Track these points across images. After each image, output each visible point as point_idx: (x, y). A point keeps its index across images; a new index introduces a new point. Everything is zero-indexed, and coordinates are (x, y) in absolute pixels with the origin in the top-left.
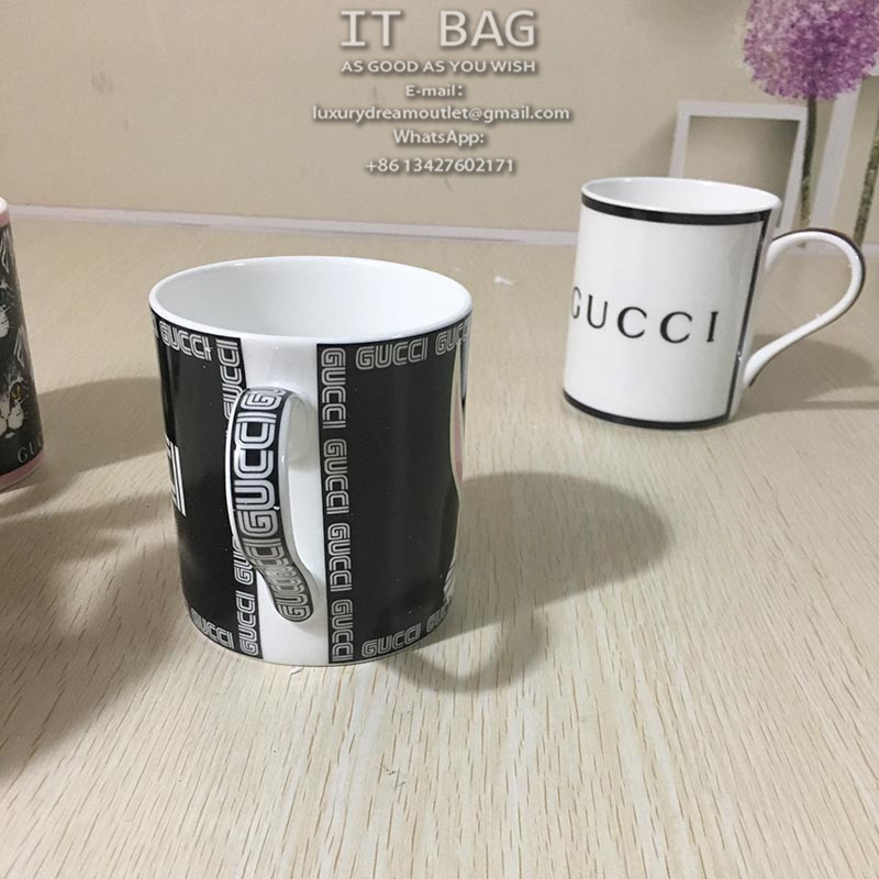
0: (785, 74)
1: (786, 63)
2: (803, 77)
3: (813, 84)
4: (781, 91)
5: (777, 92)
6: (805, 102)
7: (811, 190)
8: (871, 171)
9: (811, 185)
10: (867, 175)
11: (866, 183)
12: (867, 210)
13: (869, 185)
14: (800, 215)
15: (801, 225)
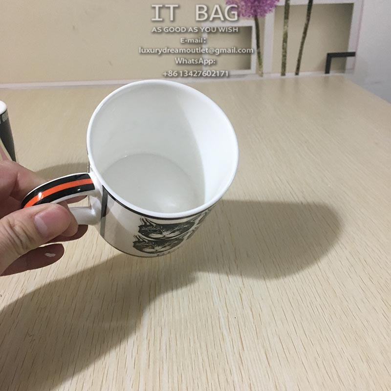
0: (243, 8)
2: (251, 8)
3: (255, 11)
4: (243, 15)
5: (241, 15)
6: (253, 18)
8: (285, 44)
9: (261, 51)
10: (283, 45)
11: (283, 49)
12: (285, 59)
13: (285, 49)
14: (258, 63)
15: (260, 68)
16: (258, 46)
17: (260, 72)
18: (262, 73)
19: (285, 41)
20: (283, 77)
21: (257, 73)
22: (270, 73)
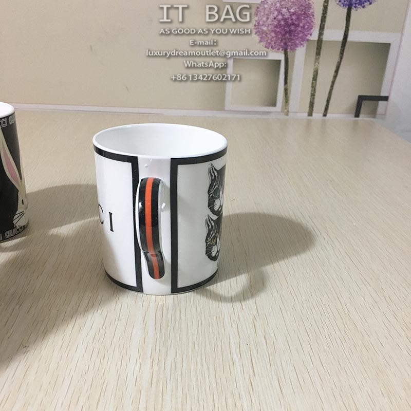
0: (273, 39)
1: (273, 34)
2: (281, 41)
3: (285, 44)
4: (272, 47)
5: (270, 47)
6: (283, 52)
7: (289, 90)
8: (314, 82)
9: (288, 88)
10: (313, 83)
11: (312, 87)
12: (314, 98)
13: (314, 88)
14: (284, 101)
15: (286, 106)
16: (286, 82)
17: (286, 111)
18: (288, 112)
19: (315, 79)
20: (310, 118)
21: (282, 111)
22: (297, 113)
